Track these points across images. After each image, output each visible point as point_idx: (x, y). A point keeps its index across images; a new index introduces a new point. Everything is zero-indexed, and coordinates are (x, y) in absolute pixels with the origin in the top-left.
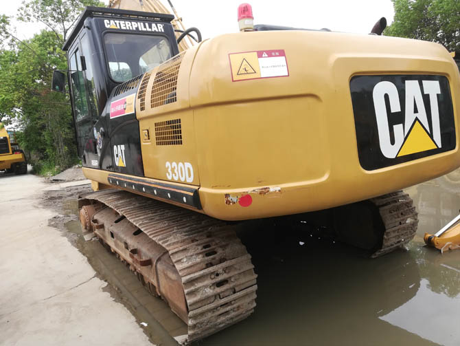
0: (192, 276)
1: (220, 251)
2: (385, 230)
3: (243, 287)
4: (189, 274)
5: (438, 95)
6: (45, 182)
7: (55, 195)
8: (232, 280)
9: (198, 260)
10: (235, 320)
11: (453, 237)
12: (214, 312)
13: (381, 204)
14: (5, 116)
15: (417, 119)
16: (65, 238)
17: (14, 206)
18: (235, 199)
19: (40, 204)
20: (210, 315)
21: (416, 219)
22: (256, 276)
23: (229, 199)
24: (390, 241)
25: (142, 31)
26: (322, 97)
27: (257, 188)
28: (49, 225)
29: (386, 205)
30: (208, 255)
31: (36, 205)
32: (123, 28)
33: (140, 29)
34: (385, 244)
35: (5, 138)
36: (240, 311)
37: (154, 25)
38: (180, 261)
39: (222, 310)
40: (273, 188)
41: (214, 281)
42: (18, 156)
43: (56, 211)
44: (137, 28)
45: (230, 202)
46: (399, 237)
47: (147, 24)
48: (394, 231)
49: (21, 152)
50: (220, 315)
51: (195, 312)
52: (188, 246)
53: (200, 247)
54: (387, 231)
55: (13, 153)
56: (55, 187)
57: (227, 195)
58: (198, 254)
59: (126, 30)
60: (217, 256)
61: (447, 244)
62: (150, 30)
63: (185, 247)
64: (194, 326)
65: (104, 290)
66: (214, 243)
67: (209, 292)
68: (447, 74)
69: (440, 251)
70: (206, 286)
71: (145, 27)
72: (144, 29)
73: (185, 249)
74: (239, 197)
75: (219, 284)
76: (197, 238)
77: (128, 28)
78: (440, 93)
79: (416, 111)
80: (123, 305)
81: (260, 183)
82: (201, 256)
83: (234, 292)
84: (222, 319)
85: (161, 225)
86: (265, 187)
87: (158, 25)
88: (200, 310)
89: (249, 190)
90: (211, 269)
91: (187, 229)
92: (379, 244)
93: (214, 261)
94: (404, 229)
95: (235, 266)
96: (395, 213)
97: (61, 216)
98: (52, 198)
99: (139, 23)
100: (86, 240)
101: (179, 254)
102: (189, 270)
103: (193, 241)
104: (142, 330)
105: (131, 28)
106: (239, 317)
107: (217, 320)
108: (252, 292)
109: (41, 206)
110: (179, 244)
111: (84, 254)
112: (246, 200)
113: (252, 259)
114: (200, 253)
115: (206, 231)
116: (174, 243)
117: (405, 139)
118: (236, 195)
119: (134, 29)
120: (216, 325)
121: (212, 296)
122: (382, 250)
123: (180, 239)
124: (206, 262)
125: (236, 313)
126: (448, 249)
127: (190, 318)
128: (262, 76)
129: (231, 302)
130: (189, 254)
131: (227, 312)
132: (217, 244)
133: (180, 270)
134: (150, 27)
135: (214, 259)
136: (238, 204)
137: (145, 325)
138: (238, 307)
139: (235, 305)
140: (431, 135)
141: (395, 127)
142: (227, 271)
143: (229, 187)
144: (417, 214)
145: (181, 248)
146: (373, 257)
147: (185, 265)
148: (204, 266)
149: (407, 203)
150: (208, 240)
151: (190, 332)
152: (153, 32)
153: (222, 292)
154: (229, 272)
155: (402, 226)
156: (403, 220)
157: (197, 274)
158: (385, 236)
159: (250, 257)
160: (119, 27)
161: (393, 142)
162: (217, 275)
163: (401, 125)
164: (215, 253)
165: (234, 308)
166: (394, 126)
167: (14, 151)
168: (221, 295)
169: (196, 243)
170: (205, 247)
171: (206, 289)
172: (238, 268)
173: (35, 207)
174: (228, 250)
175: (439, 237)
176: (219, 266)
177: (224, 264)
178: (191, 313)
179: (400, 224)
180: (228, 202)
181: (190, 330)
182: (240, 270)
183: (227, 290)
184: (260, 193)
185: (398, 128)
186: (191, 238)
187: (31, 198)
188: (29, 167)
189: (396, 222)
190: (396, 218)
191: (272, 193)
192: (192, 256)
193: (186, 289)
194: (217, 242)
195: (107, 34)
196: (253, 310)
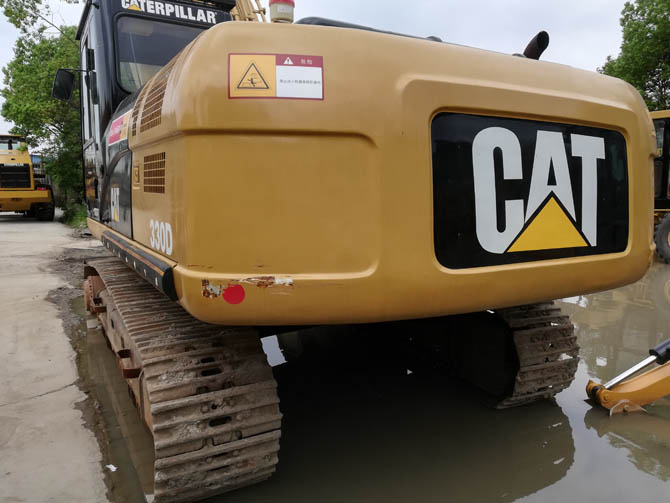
0: (170, 403)
1: (227, 370)
2: (519, 367)
3: (255, 431)
4: (166, 400)
5: (599, 161)
6: (72, 236)
7: (77, 256)
8: (238, 417)
9: (186, 380)
10: (239, 481)
11: (633, 392)
12: (200, 464)
13: (519, 326)
14: (30, 133)
15: (552, 195)
16: (60, 321)
17: (11, 266)
18: (217, 290)
19: (50, 266)
20: (193, 468)
21: (575, 357)
22: (281, 416)
23: (209, 288)
24: (527, 385)
25: (180, 19)
26: (377, 141)
27: (255, 276)
28: (46, 299)
29: (527, 328)
30: (204, 374)
31: (42, 267)
32: (150, 11)
33: (177, 16)
34: (518, 389)
35: (27, 165)
36: (248, 469)
37: (200, 12)
38: (156, 377)
39: (216, 464)
40: (280, 279)
41: (206, 416)
42: (43, 194)
43: (68, 279)
44: (173, 14)
45: (209, 294)
46: (543, 381)
47: (189, 10)
48: (535, 371)
49: (49, 188)
50: (212, 470)
51: (165, 461)
52: (175, 355)
53: (194, 361)
54: (522, 370)
55: (36, 189)
56: (83, 244)
57: (205, 282)
58: (188, 371)
59: (155, 15)
60: (219, 378)
61: (623, 401)
62: (194, 18)
63: (171, 356)
64: (164, 484)
65: (77, 406)
66: (220, 356)
67: (195, 432)
68: (623, 130)
69: (609, 411)
70: (190, 423)
71: (186, 13)
72: (184, 16)
73: (170, 361)
74: (224, 287)
75: (215, 422)
76: (196, 346)
77: (158, 12)
78: (604, 157)
79: (552, 181)
80: (93, 434)
81: (260, 267)
82: (192, 374)
83: (240, 438)
84: (216, 476)
85: (155, 318)
86: (268, 275)
87: (208, 13)
88: (174, 460)
89: (241, 277)
90: (203, 397)
91: (188, 328)
92: (509, 390)
93: (211, 384)
94: (553, 369)
95: (248, 397)
96: (540, 343)
97: (71, 287)
98: (71, 260)
99: (177, 7)
100: (89, 327)
101: (158, 367)
102: (167, 394)
103: (187, 350)
104: (103, 475)
105: (163, 13)
106: (249, 477)
107: (205, 477)
108: (271, 441)
109: (49, 270)
110: (163, 352)
111: (75, 349)
112: (234, 292)
113: (278, 388)
114: (193, 370)
115: (213, 336)
116: (155, 349)
117: (526, 226)
118: (219, 282)
119: (168, 14)
120: (203, 486)
121: (198, 440)
122: (513, 399)
123: (167, 343)
124: (199, 385)
125: (241, 470)
126: (621, 410)
127: (157, 469)
128: (278, 95)
129: (233, 451)
130: (174, 369)
131: (226, 468)
132: (225, 358)
133: (152, 393)
134: (195, 14)
135: (214, 381)
136: (221, 298)
137: (113, 468)
138: (245, 462)
139: (239, 458)
140: (578, 224)
141: (509, 204)
142: (232, 403)
143: (210, 269)
144: (577, 349)
145: (163, 358)
146: (499, 407)
147: (163, 385)
148: (194, 391)
149: (564, 329)
150: (211, 349)
151: (157, 492)
152: (197, 22)
153: (217, 435)
154: (235, 404)
155: (548, 364)
156: (552, 355)
157: (177, 403)
158: (519, 378)
159: (275, 384)
160: (143, 9)
161: (501, 227)
162: (214, 407)
163: (521, 201)
164: (219, 371)
165: (238, 463)
166: (507, 202)
167: (38, 186)
168: (215, 439)
169: (189, 353)
170: (203, 361)
171: (190, 428)
172: (252, 400)
173: (40, 269)
174: (240, 371)
175: (609, 389)
176: (221, 393)
177: (227, 392)
178: (158, 463)
179: (547, 360)
180: (207, 293)
181: (157, 488)
182: (253, 402)
183: (226, 433)
184: (259, 285)
185: (513, 207)
186: (185, 344)
187: (43, 256)
188: (58, 212)
189: (539, 357)
190: (540, 351)
191: (279, 286)
192: (177, 372)
193: (155, 422)
194: (227, 355)
195: (123, 18)
196: (274, 470)
